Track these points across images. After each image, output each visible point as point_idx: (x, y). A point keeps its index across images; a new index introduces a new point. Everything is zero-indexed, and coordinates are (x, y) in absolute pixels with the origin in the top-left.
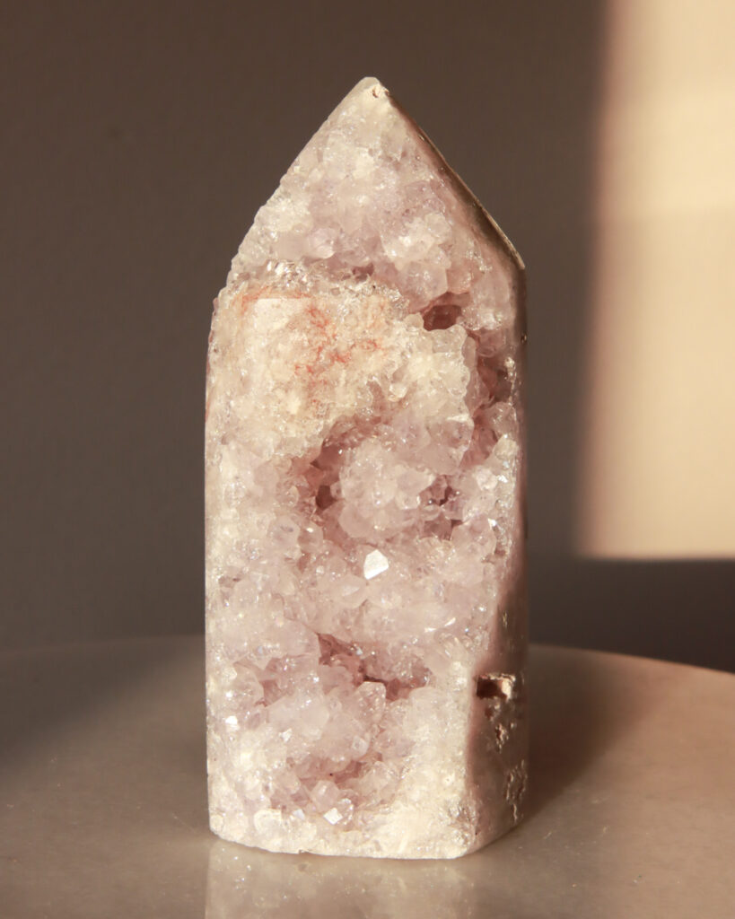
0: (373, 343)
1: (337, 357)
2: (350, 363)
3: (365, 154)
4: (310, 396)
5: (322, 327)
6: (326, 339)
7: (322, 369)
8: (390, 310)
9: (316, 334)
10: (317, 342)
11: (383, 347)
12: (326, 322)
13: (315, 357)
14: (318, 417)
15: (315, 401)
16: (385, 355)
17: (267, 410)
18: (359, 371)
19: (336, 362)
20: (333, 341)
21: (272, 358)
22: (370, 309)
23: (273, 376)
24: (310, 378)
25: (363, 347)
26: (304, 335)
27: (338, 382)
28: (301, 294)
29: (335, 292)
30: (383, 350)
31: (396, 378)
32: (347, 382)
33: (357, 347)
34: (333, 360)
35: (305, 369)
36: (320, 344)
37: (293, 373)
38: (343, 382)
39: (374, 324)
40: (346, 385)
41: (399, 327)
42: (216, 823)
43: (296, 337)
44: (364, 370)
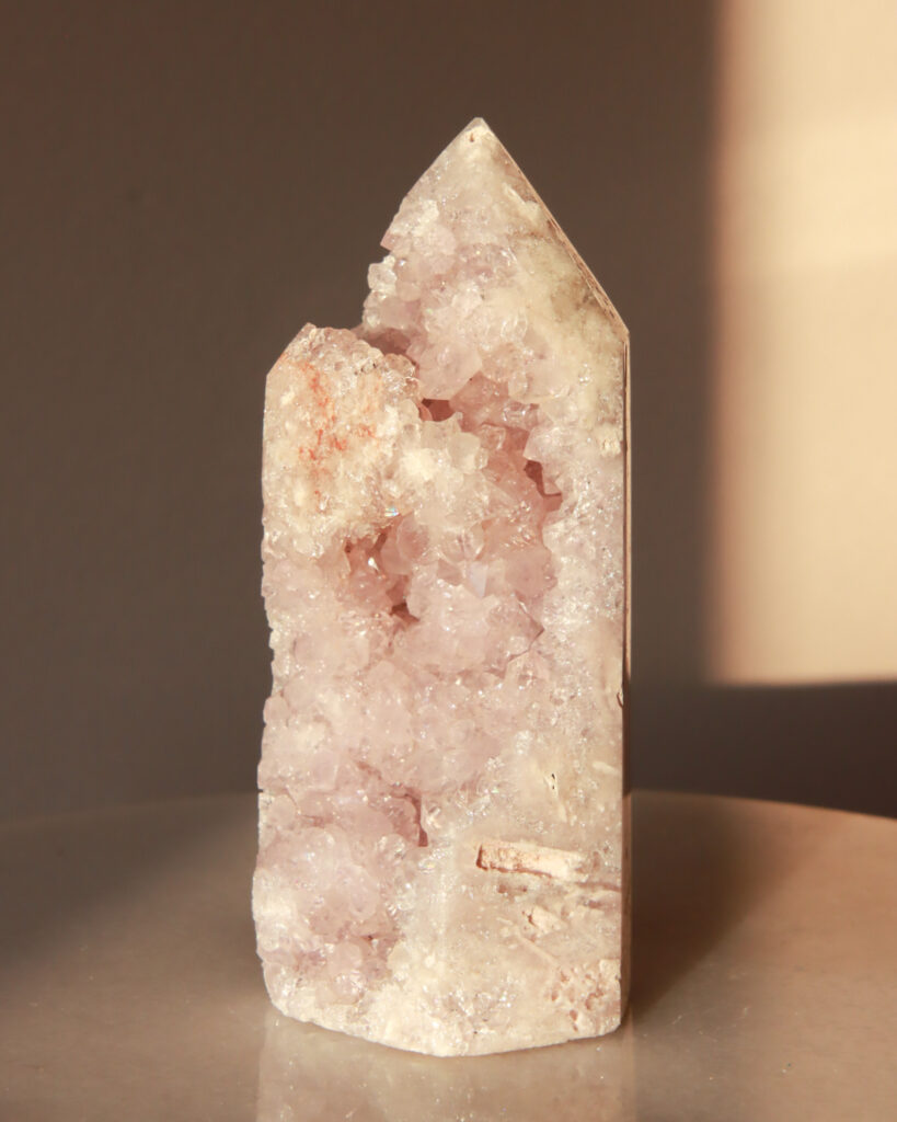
0: (365, 428)
1: (338, 444)
2: (348, 451)
4: (313, 486)
5: (323, 406)
6: (325, 421)
7: (323, 456)
8: (384, 392)
9: (317, 414)
10: (318, 424)
11: (376, 436)
12: (327, 401)
13: (316, 440)
14: (319, 512)
15: (316, 493)
16: (378, 446)
18: (356, 462)
19: (335, 449)
20: (332, 424)
22: (365, 390)
23: (281, 459)
24: (313, 464)
25: (358, 434)
26: (307, 414)
27: (337, 473)
28: (307, 366)
30: (376, 439)
31: (389, 476)
32: (345, 474)
33: (354, 433)
34: (332, 447)
35: (308, 454)
36: (321, 426)
37: (297, 457)
38: (342, 474)
39: (368, 408)
40: (343, 478)
43: (300, 414)
44: (359, 460)
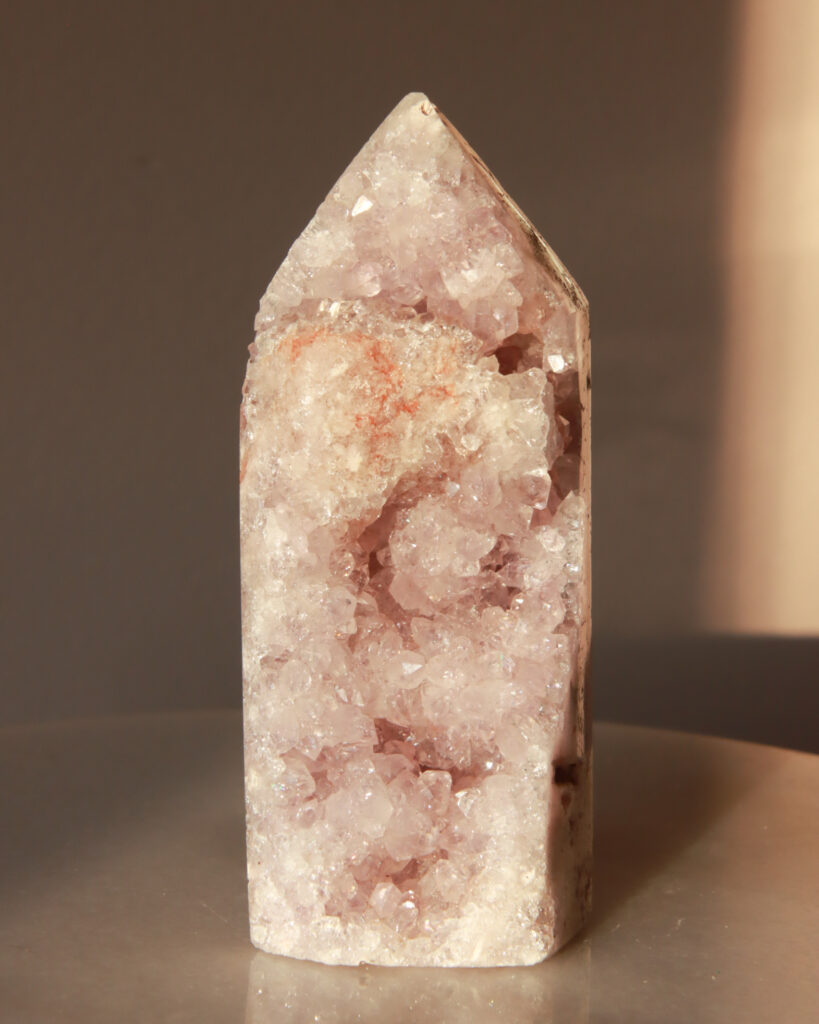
0: (443, 389)
1: (403, 406)
2: (418, 413)
3: (419, 178)
4: (373, 451)
5: (386, 373)
6: (390, 386)
7: (386, 421)
8: (462, 352)
9: (378, 382)
10: (381, 390)
11: (454, 394)
12: (391, 368)
13: (378, 407)
14: (382, 474)
15: (378, 456)
16: (457, 403)
17: (324, 467)
18: (427, 422)
19: (402, 413)
20: (398, 389)
21: (329, 408)
22: (439, 352)
23: (331, 429)
24: (373, 430)
25: (432, 394)
26: (366, 383)
27: (404, 434)
28: (361, 337)
29: (401, 333)
30: (454, 397)
31: (469, 429)
32: (414, 434)
33: (426, 394)
34: (398, 410)
35: (368, 420)
36: (384, 392)
37: (353, 425)
38: (409, 434)
39: (444, 369)
40: (412, 438)
41: (472, 372)
42: (258, 934)
43: (357, 383)
44: (433, 420)
